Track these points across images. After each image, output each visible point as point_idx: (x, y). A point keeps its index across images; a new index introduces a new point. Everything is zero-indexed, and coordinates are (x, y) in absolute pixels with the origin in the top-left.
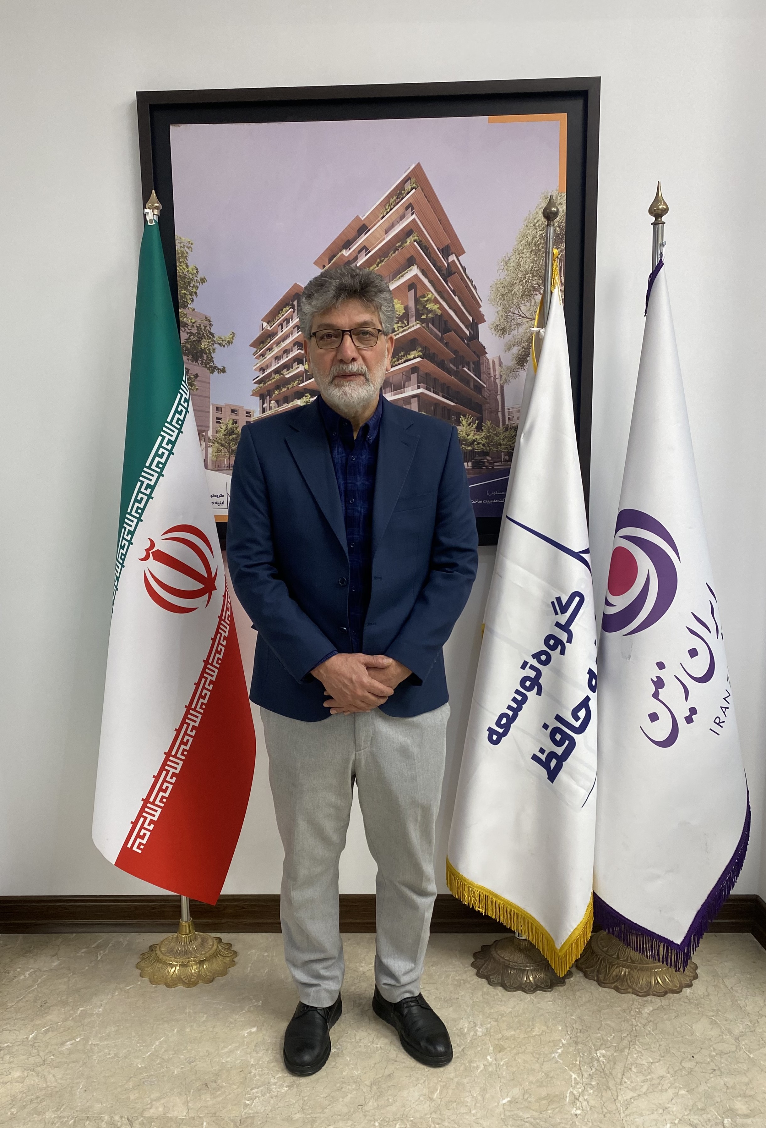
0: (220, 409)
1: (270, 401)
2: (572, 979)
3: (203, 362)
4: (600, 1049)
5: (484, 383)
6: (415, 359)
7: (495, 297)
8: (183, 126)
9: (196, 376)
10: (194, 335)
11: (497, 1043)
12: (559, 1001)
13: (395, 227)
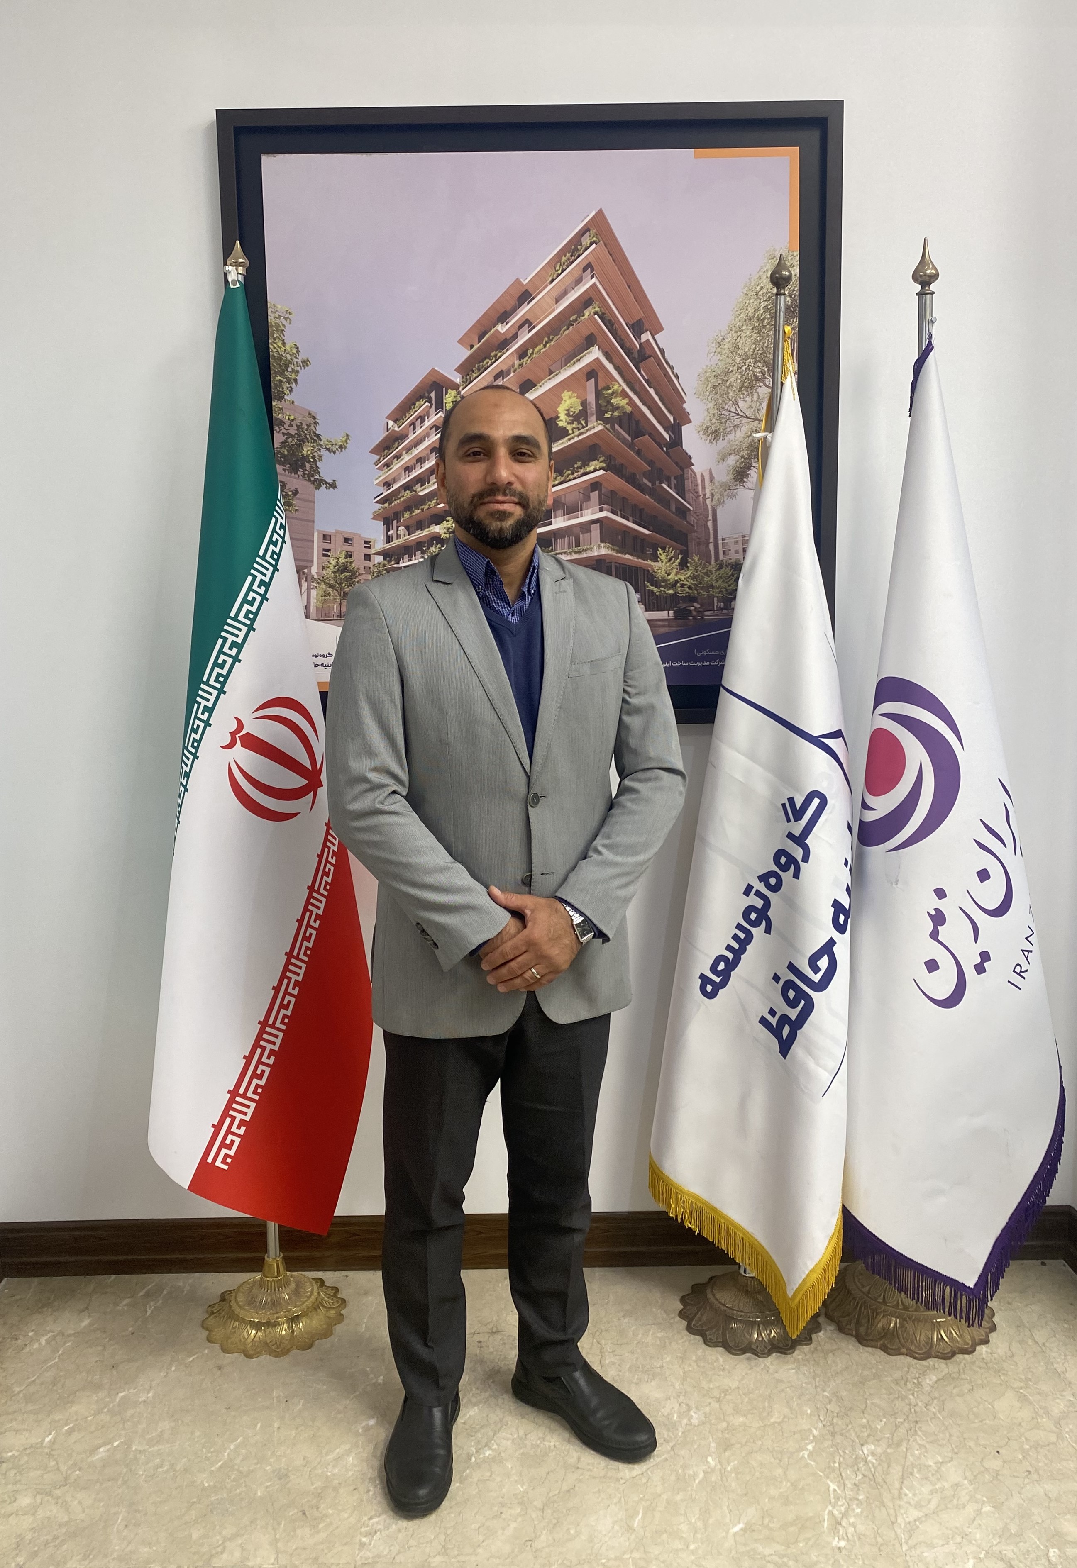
0: (328, 537)
1: (398, 527)
2: (820, 1334)
3: (304, 474)
4: (867, 1443)
5: (690, 505)
6: (596, 471)
7: (704, 390)
8: (280, 156)
9: (296, 492)
10: (293, 436)
11: (720, 1436)
12: (804, 1369)
13: (569, 295)
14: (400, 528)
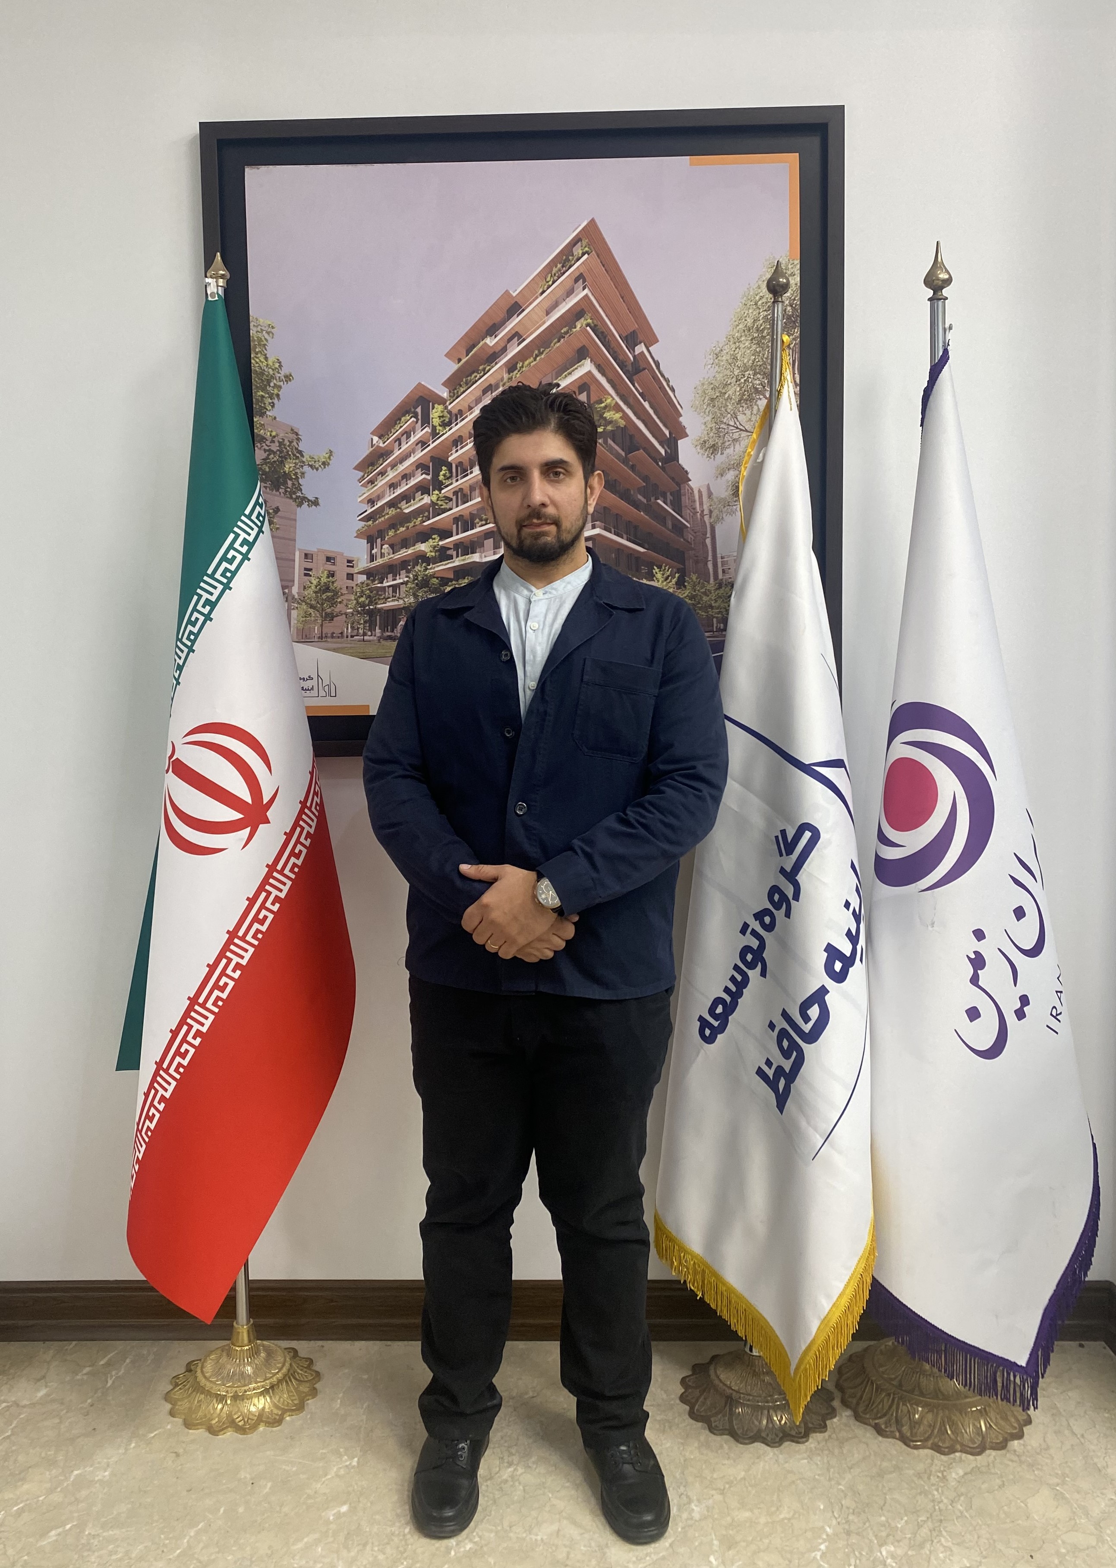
0: (309, 556)
1: (382, 545)
2: (835, 1420)
3: (286, 491)
4: (886, 1543)
5: (687, 521)
7: (702, 403)
8: (263, 169)
9: (277, 510)
10: (274, 453)
11: (724, 1533)
12: (817, 1459)
13: (561, 306)
14: (384, 547)
